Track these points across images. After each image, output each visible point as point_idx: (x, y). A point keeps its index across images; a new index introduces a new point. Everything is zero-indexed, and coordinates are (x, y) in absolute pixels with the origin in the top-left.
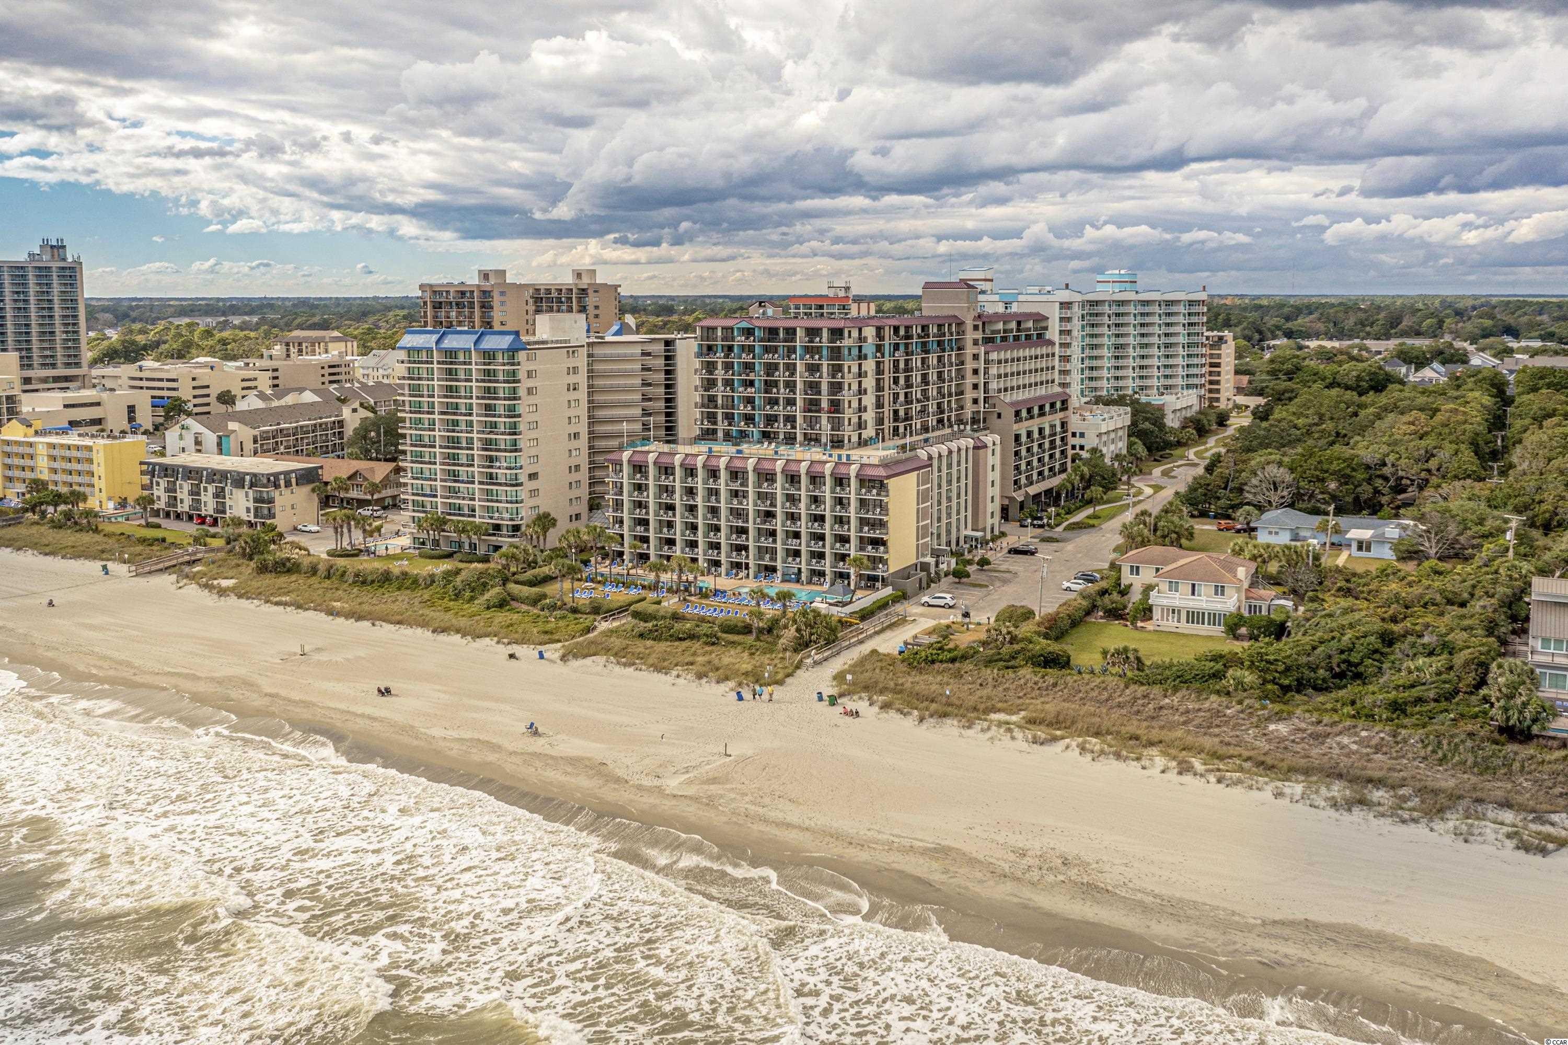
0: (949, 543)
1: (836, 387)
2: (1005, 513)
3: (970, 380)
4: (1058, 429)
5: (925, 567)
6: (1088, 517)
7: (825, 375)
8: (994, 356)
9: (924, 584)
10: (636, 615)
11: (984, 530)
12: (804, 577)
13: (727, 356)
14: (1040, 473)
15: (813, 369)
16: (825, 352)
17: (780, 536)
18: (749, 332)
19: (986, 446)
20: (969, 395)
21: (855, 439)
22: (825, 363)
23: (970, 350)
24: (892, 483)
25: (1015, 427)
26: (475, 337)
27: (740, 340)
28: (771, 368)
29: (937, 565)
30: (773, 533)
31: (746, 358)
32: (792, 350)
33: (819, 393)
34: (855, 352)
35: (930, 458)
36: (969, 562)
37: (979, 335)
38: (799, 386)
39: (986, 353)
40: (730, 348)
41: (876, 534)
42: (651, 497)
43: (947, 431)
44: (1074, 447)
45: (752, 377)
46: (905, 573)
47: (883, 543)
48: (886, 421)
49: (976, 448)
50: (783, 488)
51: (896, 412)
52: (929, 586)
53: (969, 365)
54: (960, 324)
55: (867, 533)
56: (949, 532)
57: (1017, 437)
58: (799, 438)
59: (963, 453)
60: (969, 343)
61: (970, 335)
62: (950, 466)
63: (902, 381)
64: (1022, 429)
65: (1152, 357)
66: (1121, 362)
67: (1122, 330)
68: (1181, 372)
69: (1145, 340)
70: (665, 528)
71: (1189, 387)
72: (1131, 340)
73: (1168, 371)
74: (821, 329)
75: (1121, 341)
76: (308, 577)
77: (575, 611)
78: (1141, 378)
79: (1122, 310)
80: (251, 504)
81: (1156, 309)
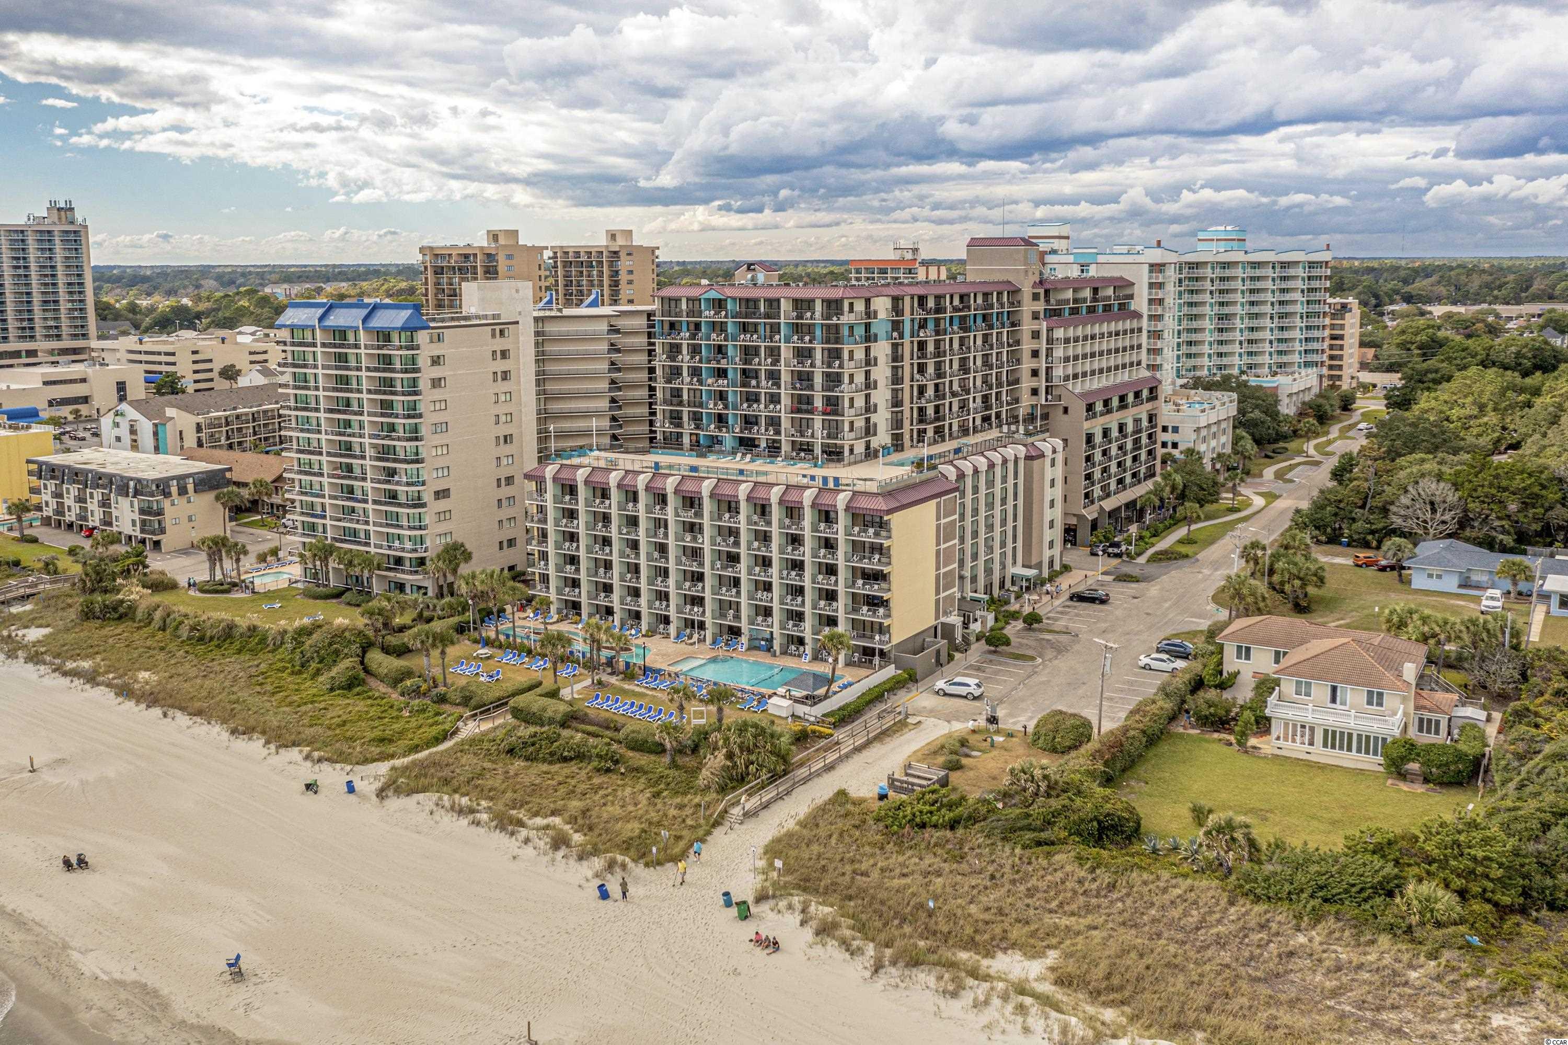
0: (988, 588)
1: (833, 380)
2: (1070, 535)
3: (1027, 365)
4: (1145, 423)
5: (947, 631)
6: (1181, 542)
7: (818, 363)
8: (1059, 333)
9: (944, 657)
10: (517, 713)
11: (1039, 566)
12: (776, 646)
13: (693, 337)
14: (1120, 481)
15: (803, 354)
16: (818, 332)
17: (744, 587)
18: (719, 304)
19: (1042, 456)
20: (1027, 383)
21: (860, 448)
22: (818, 347)
23: (1027, 326)
24: (896, 520)
25: (1087, 425)
26: (365, 312)
27: (708, 314)
28: (749, 352)
29: (966, 625)
30: (736, 582)
31: (716, 339)
32: (775, 329)
33: (811, 387)
34: (860, 331)
35: (961, 476)
36: (1014, 616)
37: (1040, 306)
38: (785, 377)
39: (1050, 330)
40: (697, 326)
41: (874, 590)
42: (581, 526)
43: (994, 433)
44: (1164, 445)
45: (723, 364)
46: (916, 645)
47: (884, 603)
48: (906, 423)
49: (1028, 458)
50: (749, 522)
51: (921, 410)
52: (951, 658)
53: (1027, 346)
54: (1014, 292)
55: (862, 588)
56: (989, 571)
57: (1089, 438)
58: (785, 447)
59: (1011, 466)
60: (1026, 317)
61: (1028, 306)
62: (990, 484)
63: (931, 370)
64: (1096, 426)
65: (1263, 329)
66: (1225, 336)
67: (1227, 298)
68: (1297, 346)
69: (1256, 310)
70: (602, 570)
71: (1307, 364)
72: (1238, 309)
73: (1283, 347)
74: (813, 300)
75: (1226, 310)
76: (138, 628)
77: (442, 699)
78: (1250, 354)
79: (1228, 273)
80: (136, 516)
81: (1269, 272)
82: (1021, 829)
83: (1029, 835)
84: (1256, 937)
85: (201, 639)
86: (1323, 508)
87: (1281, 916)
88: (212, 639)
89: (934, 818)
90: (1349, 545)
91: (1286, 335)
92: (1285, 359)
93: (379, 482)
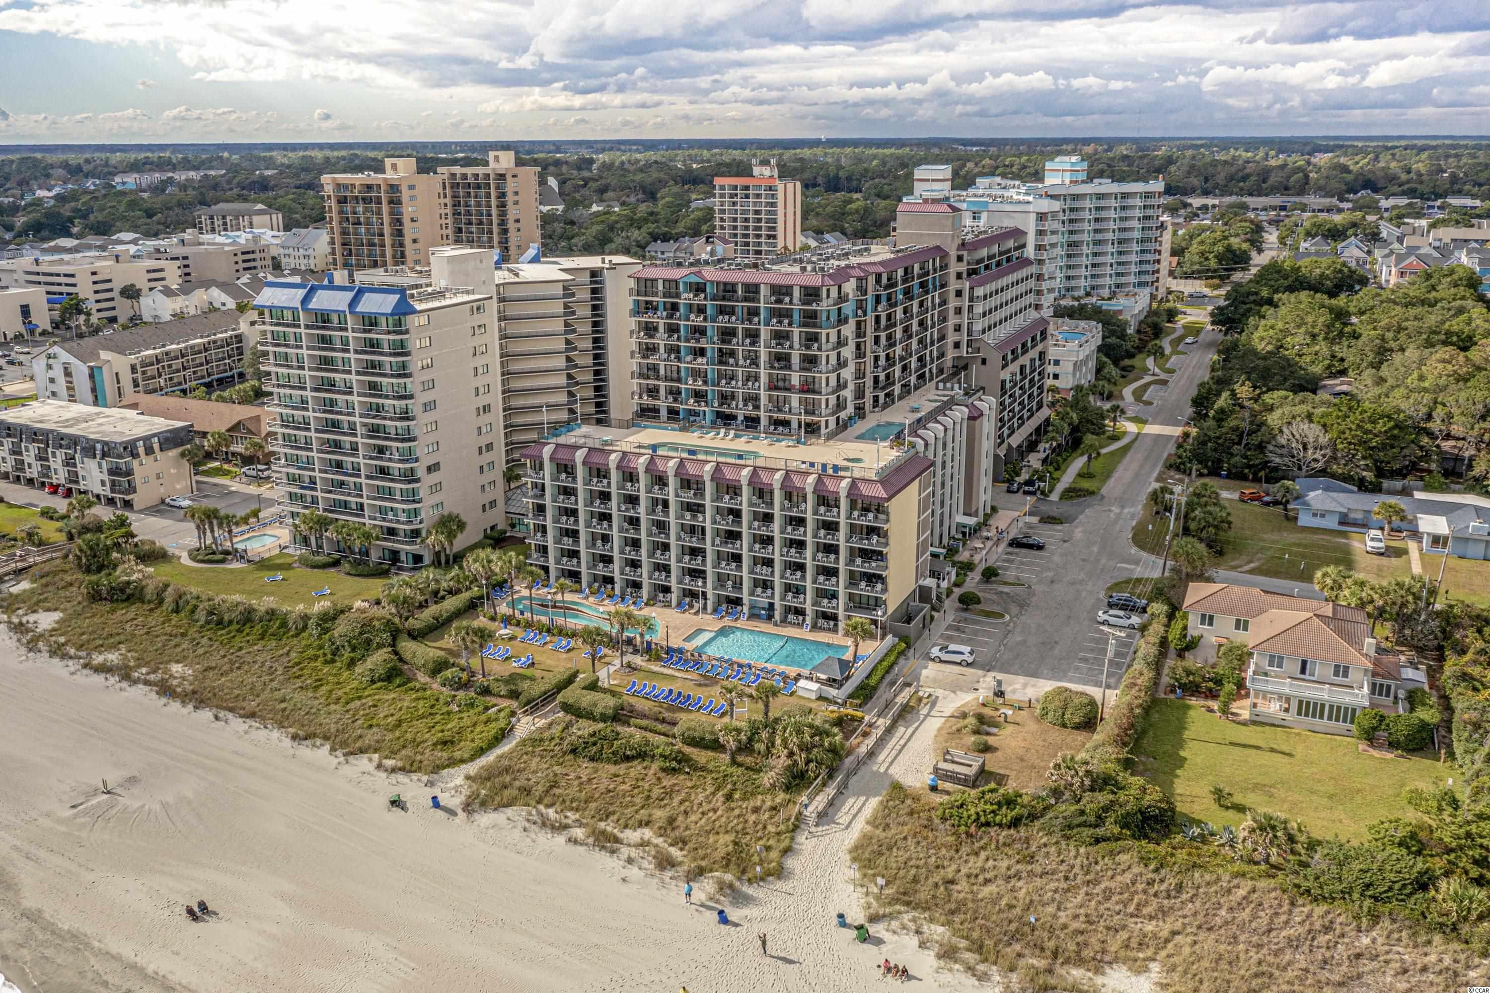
0: (940, 540)
1: (810, 361)
3: (952, 321)
4: (1037, 362)
5: (926, 594)
6: (1081, 476)
7: (796, 345)
8: (979, 292)
9: (928, 619)
10: (568, 708)
11: (976, 512)
12: (777, 616)
13: (670, 317)
14: (1021, 418)
15: (781, 337)
17: (746, 562)
18: (699, 288)
19: (981, 414)
20: (952, 338)
22: (796, 331)
23: (953, 287)
24: (893, 506)
25: (1002, 374)
26: (352, 295)
27: (686, 298)
28: (727, 334)
29: (938, 586)
30: (737, 558)
31: (697, 320)
32: (754, 312)
33: (789, 367)
34: (834, 316)
35: (926, 445)
36: (969, 567)
38: (763, 357)
39: (972, 289)
40: (675, 307)
41: (872, 567)
42: (579, 503)
45: (703, 343)
46: (904, 610)
47: (880, 578)
48: (867, 393)
49: (971, 418)
50: (751, 504)
52: (932, 619)
53: (952, 304)
54: (944, 255)
55: (860, 566)
59: (958, 427)
60: (953, 278)
61: (954, 268)
63: (883, 341)
64: (1007, 373)
65: (1105, 254)
66: (1073, 261)
67: (1076, 226)
68: (1134, 268)
69: (1099, 236)
70: (599, 543)
71: (1140, 284)
72: (1085, 237)
73: (1121, 269)
74: (791, 287)
75: (1075, 238)
76: (151, 610)
77: (486, 691)
78: (1093, 276)
79: (1077, 204)
80: (106, 477)
81: (1113, 203)
82: (1079, 826)
83: (1087, 832)
84: (1322, 939)
85: (220, 622)
86: (1204, 443)
87: (1341, 917)
88: (230, 622)
89: (998, 818)
90: (1228, 477)
91: (1124, 258)
92: (1123, 280)
93: (371, 458)
